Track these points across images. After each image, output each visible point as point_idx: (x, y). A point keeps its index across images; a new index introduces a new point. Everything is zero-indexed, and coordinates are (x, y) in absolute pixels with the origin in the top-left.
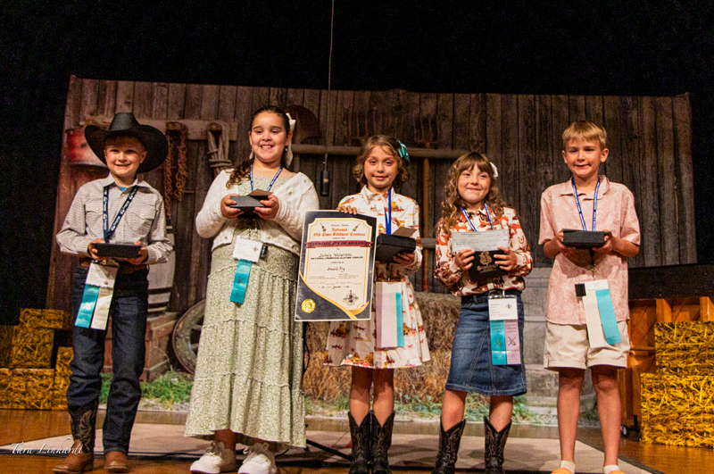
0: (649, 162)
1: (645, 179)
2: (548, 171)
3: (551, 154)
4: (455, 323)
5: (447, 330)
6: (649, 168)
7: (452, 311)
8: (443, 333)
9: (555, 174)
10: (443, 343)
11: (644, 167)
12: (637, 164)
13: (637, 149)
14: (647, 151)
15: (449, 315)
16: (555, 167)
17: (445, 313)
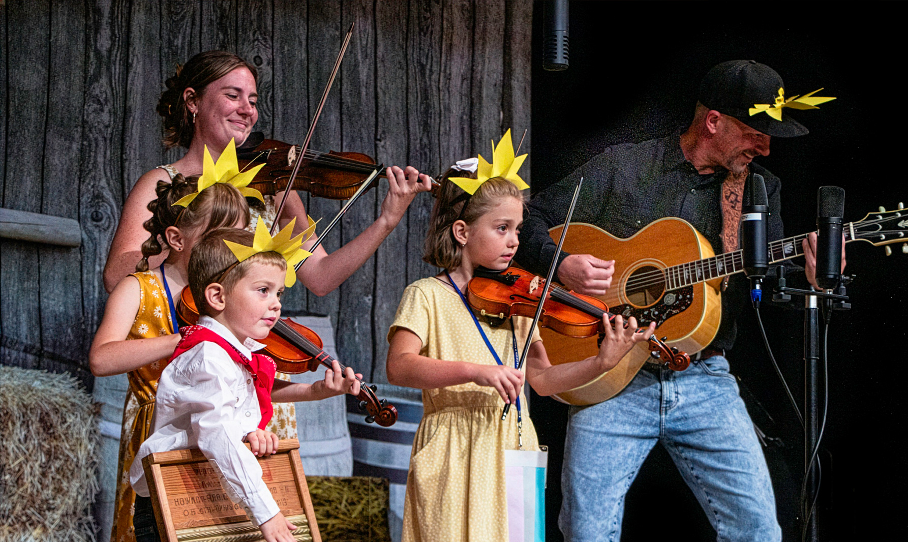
0: (458, 67)
1: (448, 109)
2: (264, 57)
3: (270, 11)
4: (48, 453)
5: (27, 470)
6: (456, 82)
7: (41, 420)
8: (19, 481)
9: (278, 66)
10: (19, 508)
11: (448, 78)
12: (435, 68)
13: (438, 28)
14: (456, 40)
15: (33, 428)
16: (277, 45)
17: (26, 424)
